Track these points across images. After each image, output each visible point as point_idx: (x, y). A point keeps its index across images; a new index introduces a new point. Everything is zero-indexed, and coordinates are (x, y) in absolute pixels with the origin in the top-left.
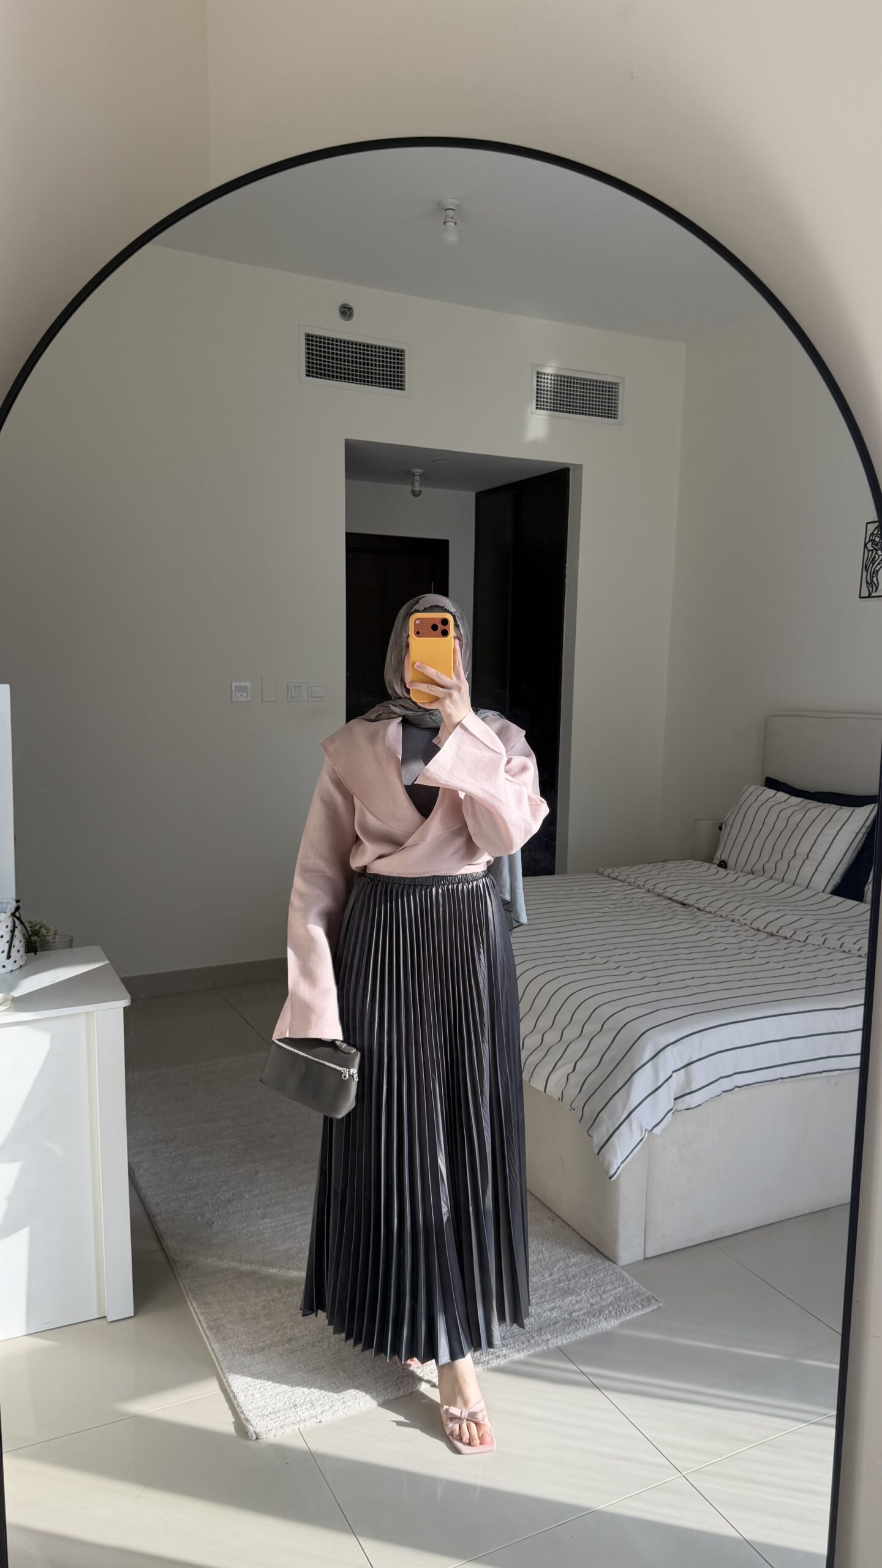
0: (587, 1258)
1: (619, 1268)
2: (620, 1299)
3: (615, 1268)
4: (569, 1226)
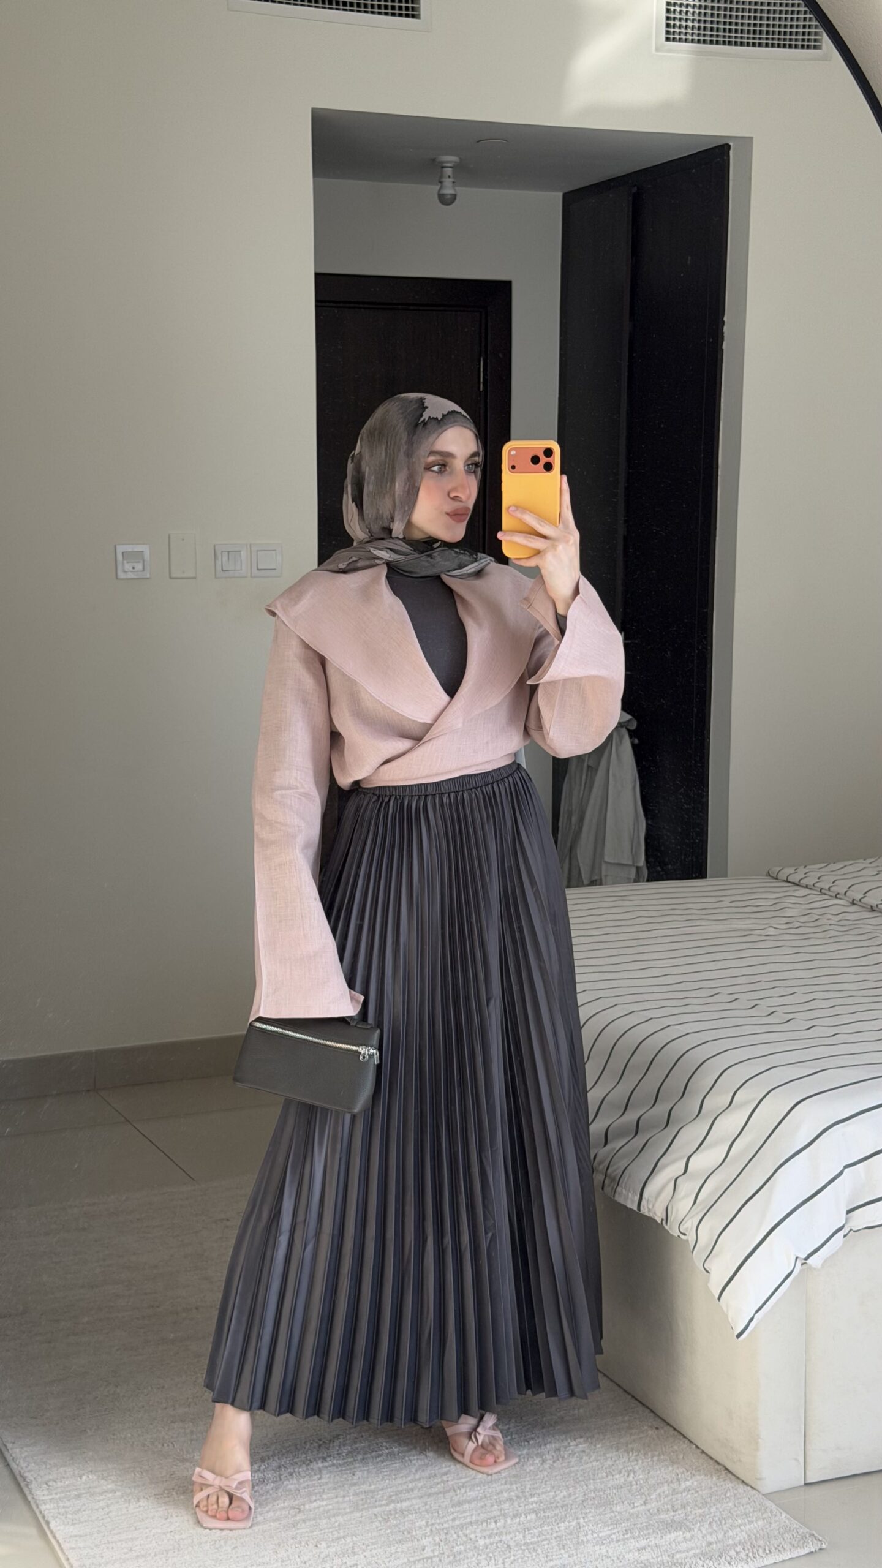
0: (710, 1480)
1: (761, 1496)
2: (756, 1537)
3: (754, 1495)
4: (684, 1437)
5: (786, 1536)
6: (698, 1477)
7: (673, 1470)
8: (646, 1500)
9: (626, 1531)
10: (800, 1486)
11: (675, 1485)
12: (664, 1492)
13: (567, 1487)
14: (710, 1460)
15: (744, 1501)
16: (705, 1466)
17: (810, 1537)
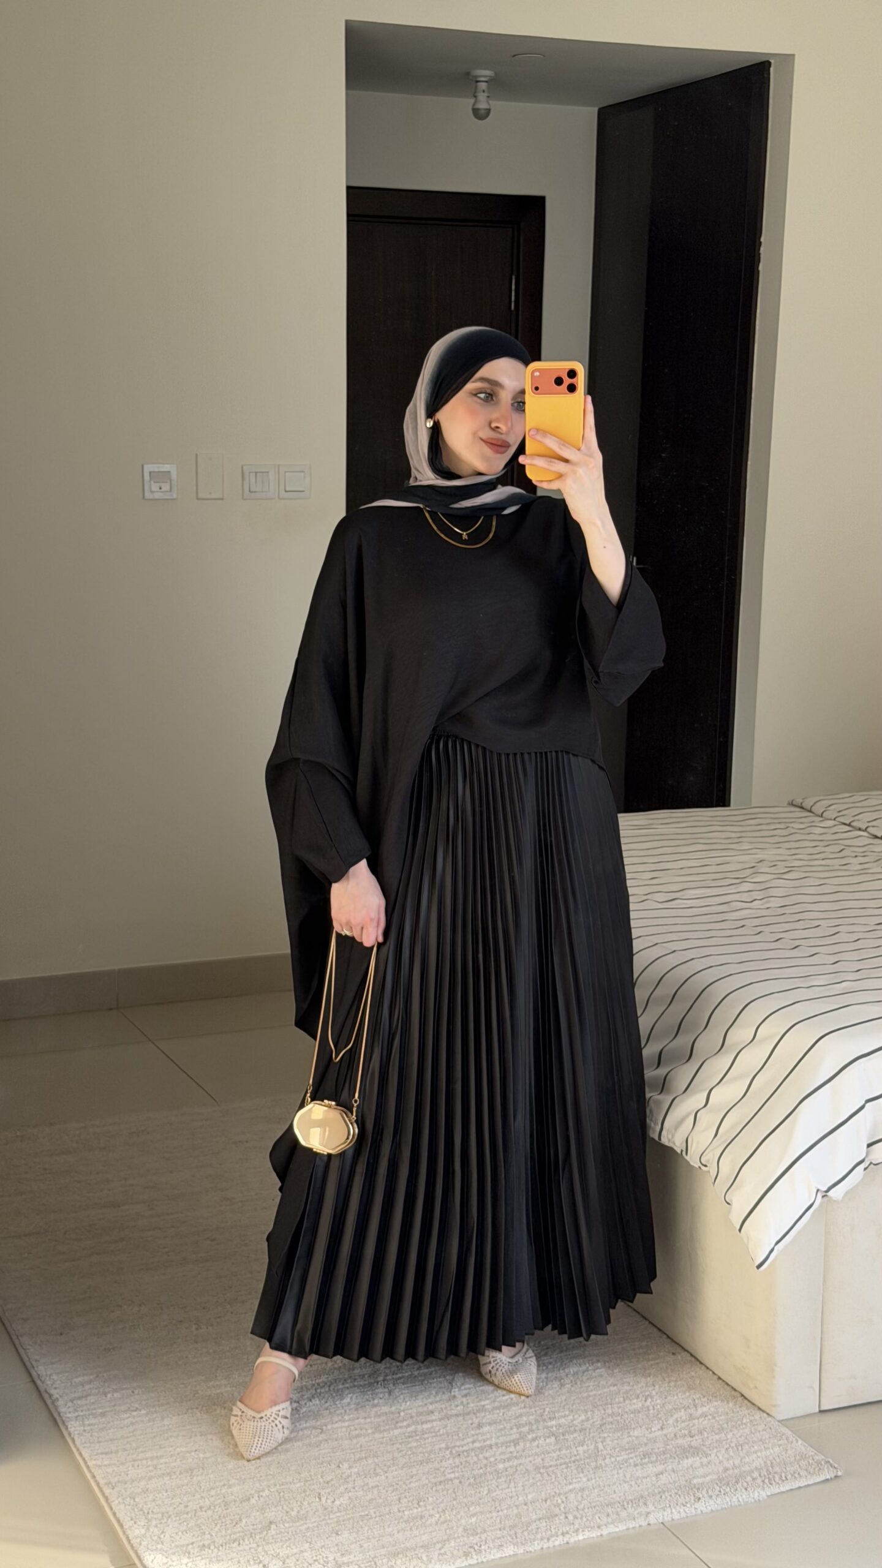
0: (726, 1406)
1: (777, 1423)
2: (772, 1463)
3: (771, 1421)
4: (701, 1363)
5: (803, 1463)
6: (716, 1403)
7: (690, 1395)
8: (663, 1425)
9: (644, 1455)
10: (815, 1414)
11: (692, 1411)
12: (681, 1418)
13: (586, 1411)
14: (726, 1386)
15: (760, 1428)
16: (721, 1392)
17: (825, 1464)
